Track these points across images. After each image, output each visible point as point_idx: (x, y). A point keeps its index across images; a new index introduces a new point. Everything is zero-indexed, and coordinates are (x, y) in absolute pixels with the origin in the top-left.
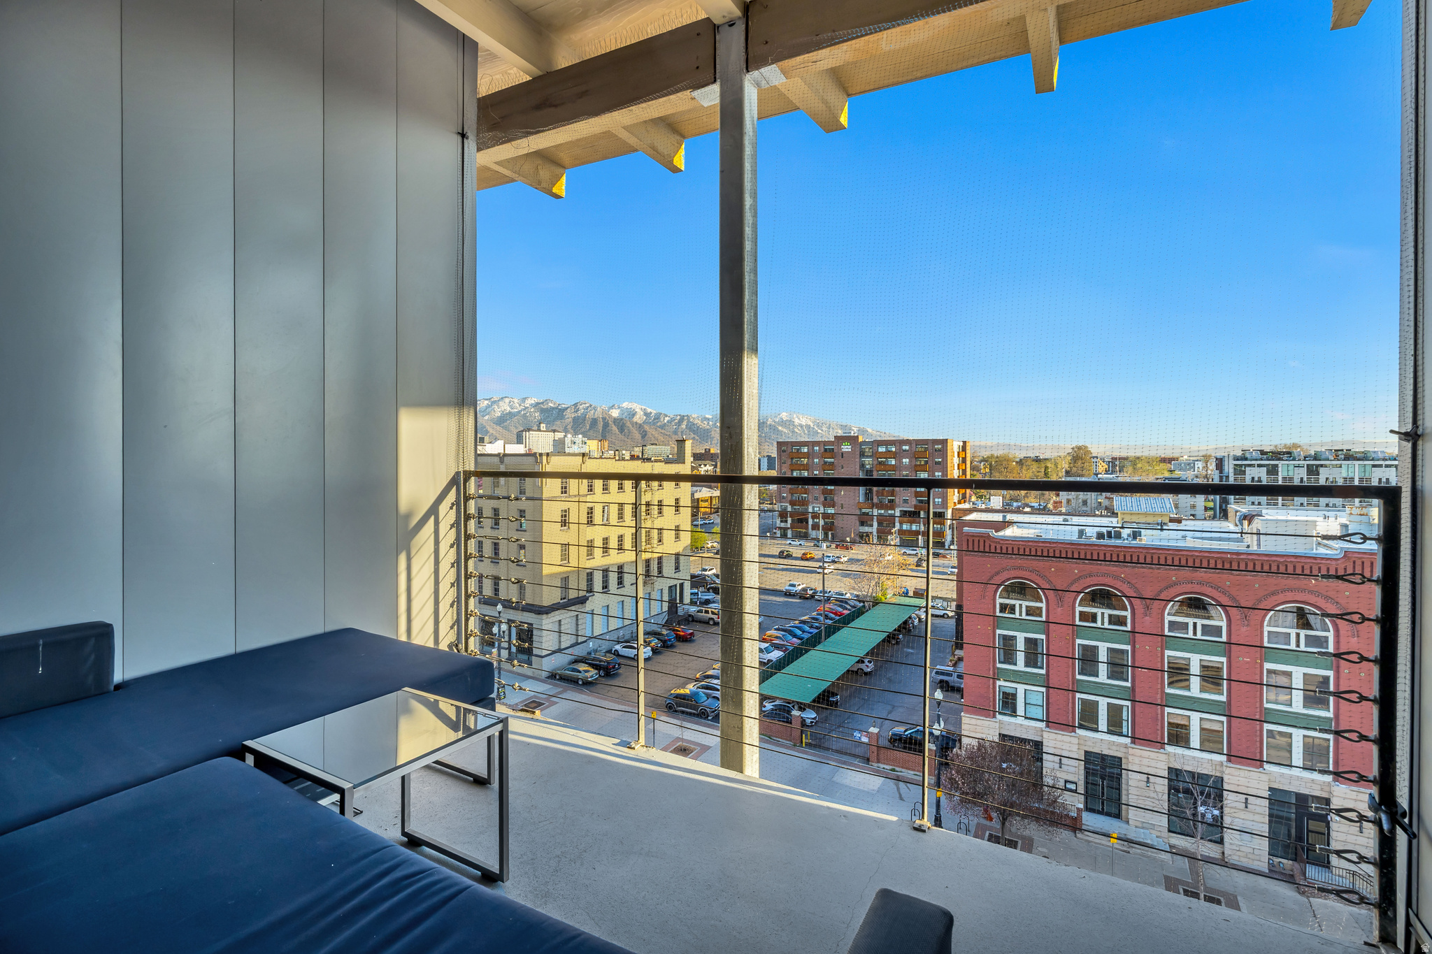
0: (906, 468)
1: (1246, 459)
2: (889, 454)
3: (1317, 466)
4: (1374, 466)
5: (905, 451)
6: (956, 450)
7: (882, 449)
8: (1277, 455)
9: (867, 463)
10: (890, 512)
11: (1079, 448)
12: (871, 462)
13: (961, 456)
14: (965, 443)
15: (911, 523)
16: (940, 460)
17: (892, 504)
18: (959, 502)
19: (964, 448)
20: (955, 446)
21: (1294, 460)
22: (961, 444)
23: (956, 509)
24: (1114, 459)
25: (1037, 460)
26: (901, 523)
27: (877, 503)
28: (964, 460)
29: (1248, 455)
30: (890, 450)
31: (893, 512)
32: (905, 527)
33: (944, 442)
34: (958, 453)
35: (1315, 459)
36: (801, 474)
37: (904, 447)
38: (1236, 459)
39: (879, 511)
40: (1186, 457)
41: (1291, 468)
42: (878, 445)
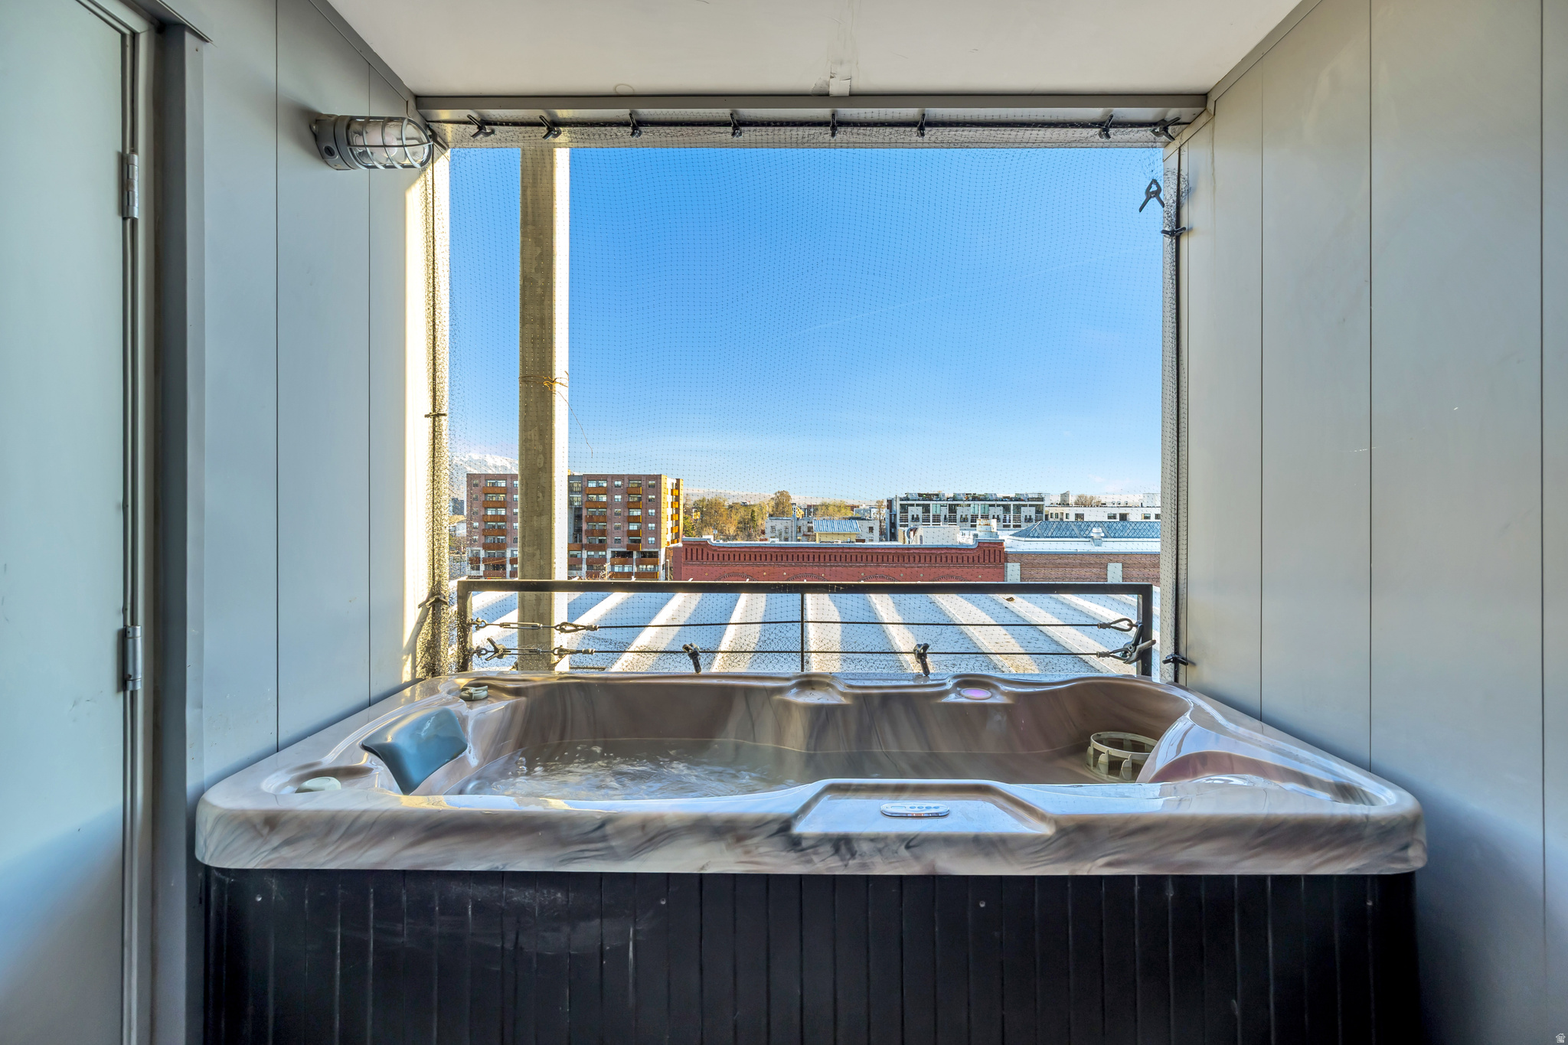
0: (617, 505)
1: (908, 500)
2: (599, 491)
3: (955, 505)
4: (990, 505)
5: (618, 486)
6: (670, 487)
7: (592, 484)
8: (929, 497)
9: (575, 499)
10: (600, 553)
11: (782, 493)
12: (579, 499)
13: (674, 494)
14: (678, 480)
15: (624, 564)
16: (654, 497)
17: (602, 546)
18: (673, 542)
19: (678, 486)
20: (668, 483)
21: (940, 500)
22: (675, 482)
23: (670, 548)
24: (809, 507)
25: (744, 505)
26: (613, 565)
27: (586, 544)
28: (677, 499)
29: (909, 497)
30: (601, 485)
31: (604, 553)
32: (616, 569)
33: (658, 478)
34: (672, 490)
35: (954, 500)
36: (497, 511)
37: (616, 483)
38: (901, 500)
39: (589, 553)
40: (864, 506)
41: (938, 506)
42: (588, 480)
